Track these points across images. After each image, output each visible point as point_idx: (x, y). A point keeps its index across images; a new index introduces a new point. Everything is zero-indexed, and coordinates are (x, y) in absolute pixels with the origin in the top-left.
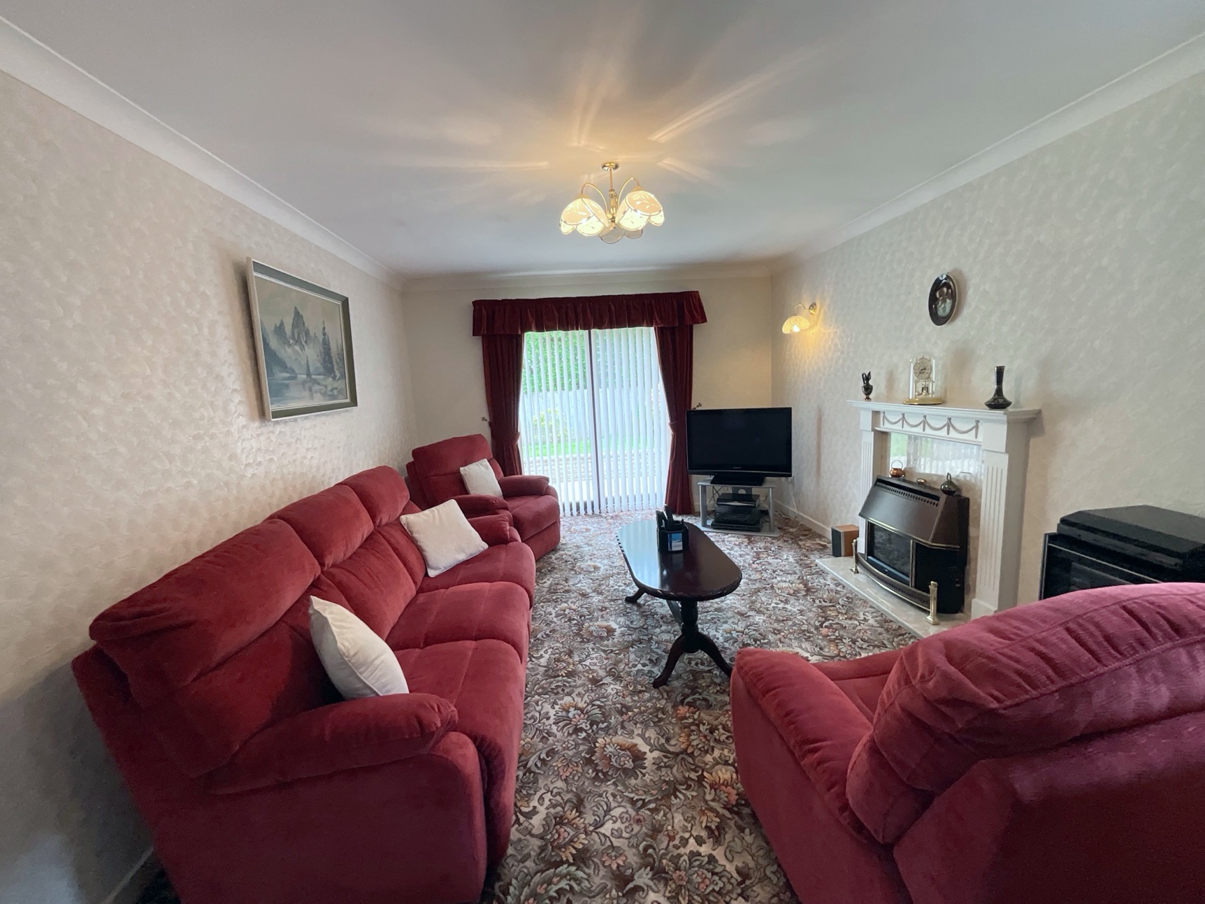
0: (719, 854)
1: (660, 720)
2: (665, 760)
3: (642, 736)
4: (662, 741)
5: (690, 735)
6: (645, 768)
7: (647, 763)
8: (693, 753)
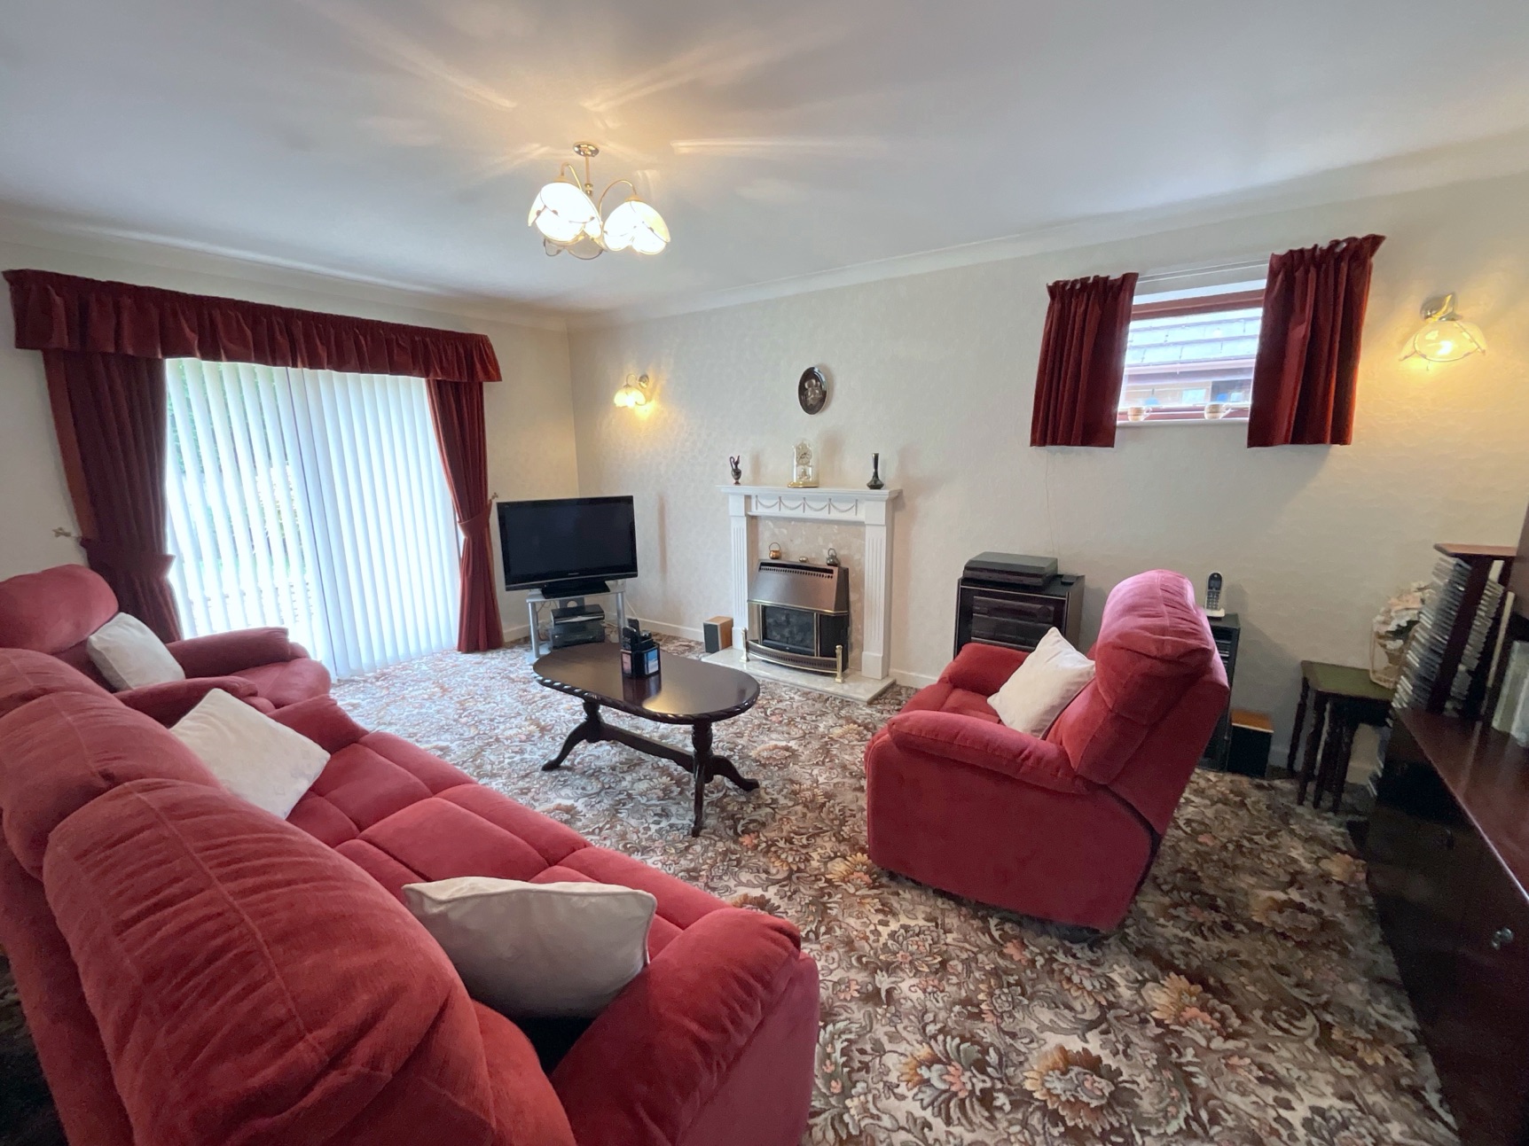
0: (904, 920)
1: (739, 861)
2: (787, 889)
3: (740, 884)
4: (764, 876)
5: (779, 857)
6: (779, 907)
7: (776, 901)
8: (799, 868)
